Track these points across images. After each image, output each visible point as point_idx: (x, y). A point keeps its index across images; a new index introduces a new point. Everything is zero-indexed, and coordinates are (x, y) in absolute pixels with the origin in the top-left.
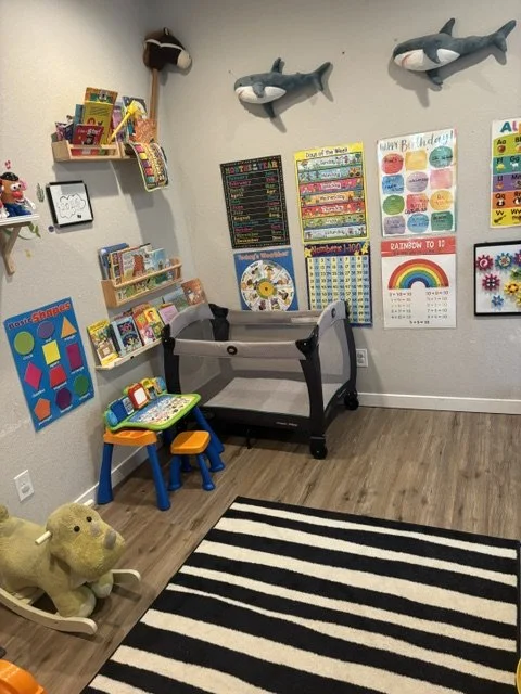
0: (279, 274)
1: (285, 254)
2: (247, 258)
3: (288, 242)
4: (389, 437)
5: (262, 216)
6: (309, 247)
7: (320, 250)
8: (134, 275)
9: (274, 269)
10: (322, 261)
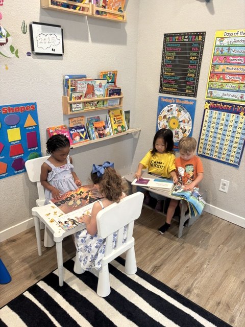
0: (185, 115)
1: (192, 103)
2: (167, 100)
3: (195, 95)
4: (226, 249)
5: (183, 75)
6: (209, 102)
7: (215, 106)
8: (85, 96)
9: (182, 111)
10: (215, 113)
